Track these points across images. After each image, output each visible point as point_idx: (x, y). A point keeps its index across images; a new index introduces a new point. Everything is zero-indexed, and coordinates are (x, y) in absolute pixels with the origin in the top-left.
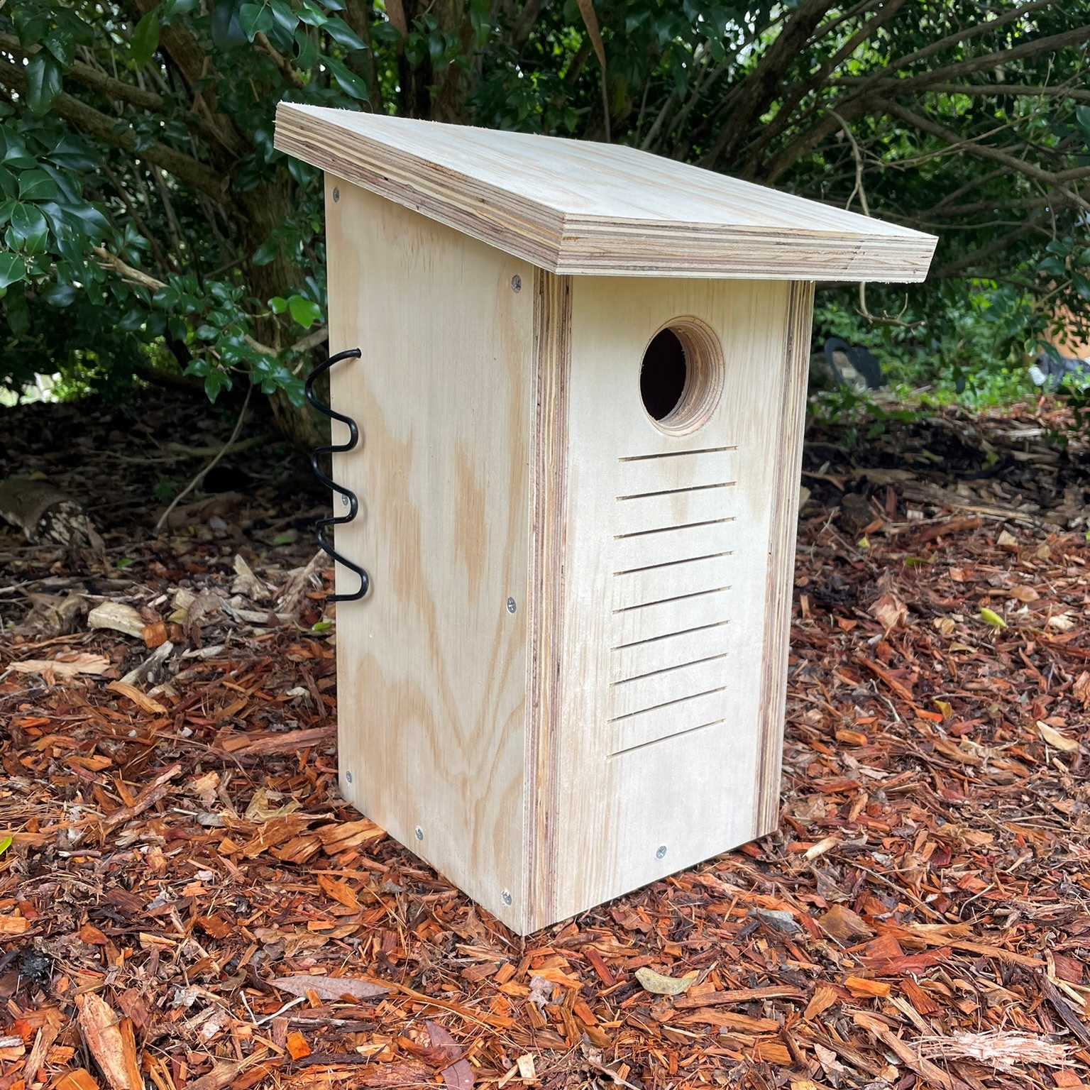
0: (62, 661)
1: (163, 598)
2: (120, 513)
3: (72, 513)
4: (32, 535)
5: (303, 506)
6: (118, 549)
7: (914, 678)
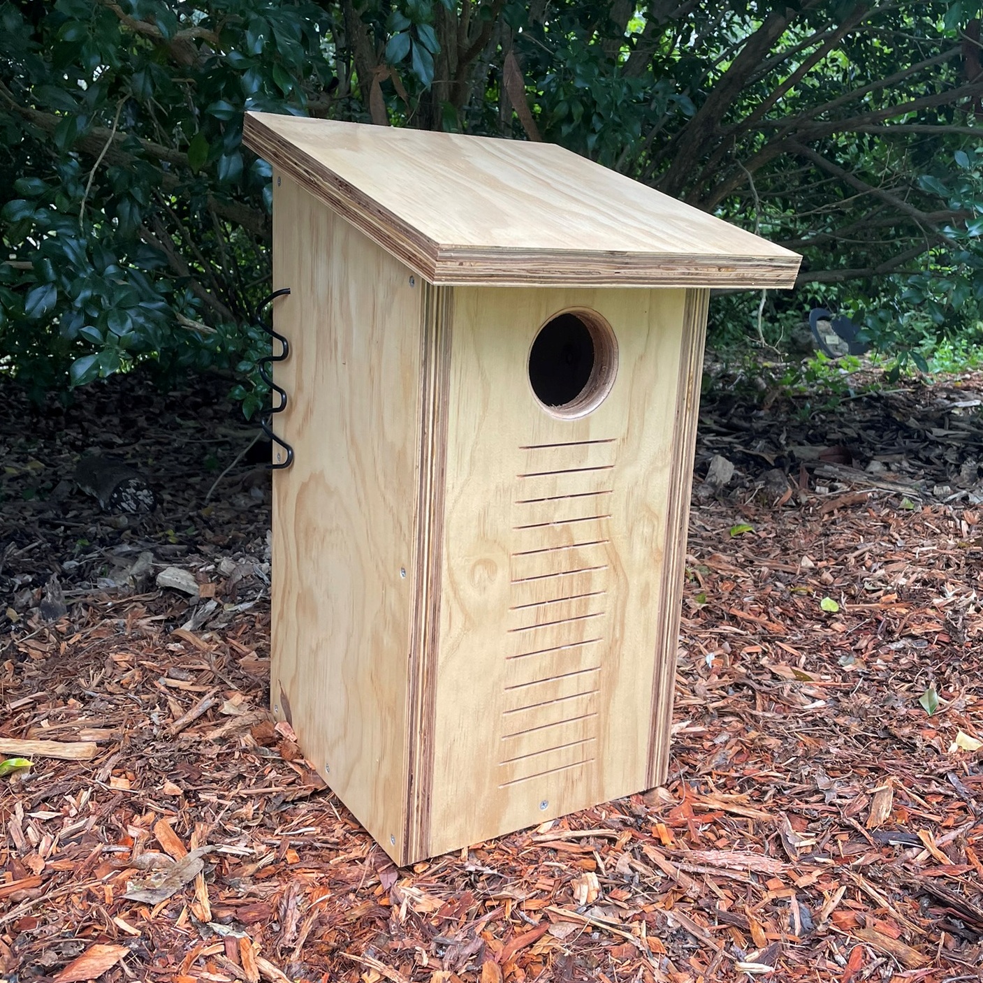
1: (211, 567)
3: (138, 488)
4: (106, 506)
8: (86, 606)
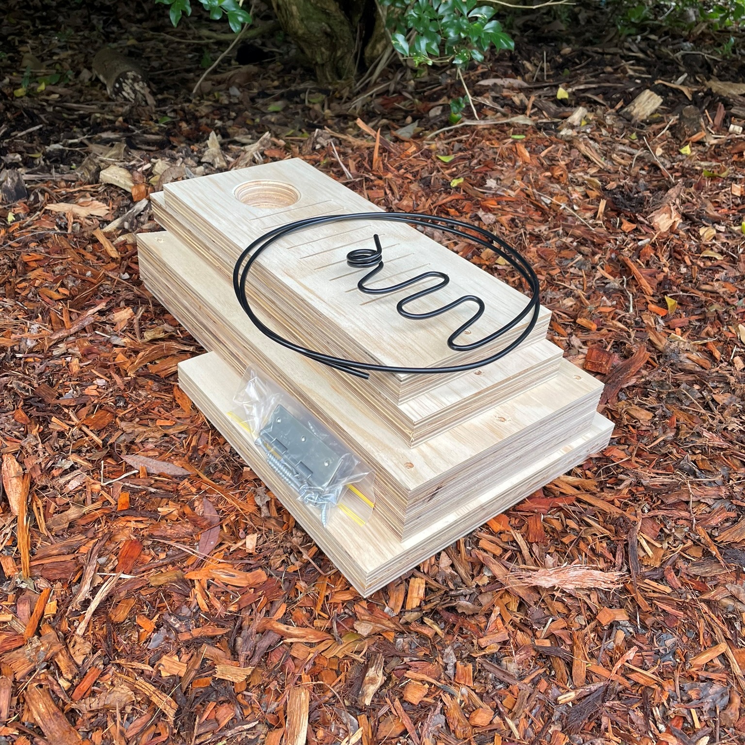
0: (81, 205)
1: (148, 166)
2: (175, 78)
3: (135, 80)
4: (111, 93)
5: (298, 80)
6: (163, 109)
7: (661, 277)
8: (43, 192)
